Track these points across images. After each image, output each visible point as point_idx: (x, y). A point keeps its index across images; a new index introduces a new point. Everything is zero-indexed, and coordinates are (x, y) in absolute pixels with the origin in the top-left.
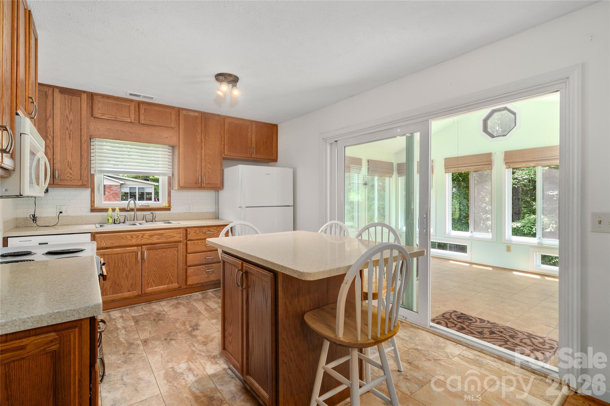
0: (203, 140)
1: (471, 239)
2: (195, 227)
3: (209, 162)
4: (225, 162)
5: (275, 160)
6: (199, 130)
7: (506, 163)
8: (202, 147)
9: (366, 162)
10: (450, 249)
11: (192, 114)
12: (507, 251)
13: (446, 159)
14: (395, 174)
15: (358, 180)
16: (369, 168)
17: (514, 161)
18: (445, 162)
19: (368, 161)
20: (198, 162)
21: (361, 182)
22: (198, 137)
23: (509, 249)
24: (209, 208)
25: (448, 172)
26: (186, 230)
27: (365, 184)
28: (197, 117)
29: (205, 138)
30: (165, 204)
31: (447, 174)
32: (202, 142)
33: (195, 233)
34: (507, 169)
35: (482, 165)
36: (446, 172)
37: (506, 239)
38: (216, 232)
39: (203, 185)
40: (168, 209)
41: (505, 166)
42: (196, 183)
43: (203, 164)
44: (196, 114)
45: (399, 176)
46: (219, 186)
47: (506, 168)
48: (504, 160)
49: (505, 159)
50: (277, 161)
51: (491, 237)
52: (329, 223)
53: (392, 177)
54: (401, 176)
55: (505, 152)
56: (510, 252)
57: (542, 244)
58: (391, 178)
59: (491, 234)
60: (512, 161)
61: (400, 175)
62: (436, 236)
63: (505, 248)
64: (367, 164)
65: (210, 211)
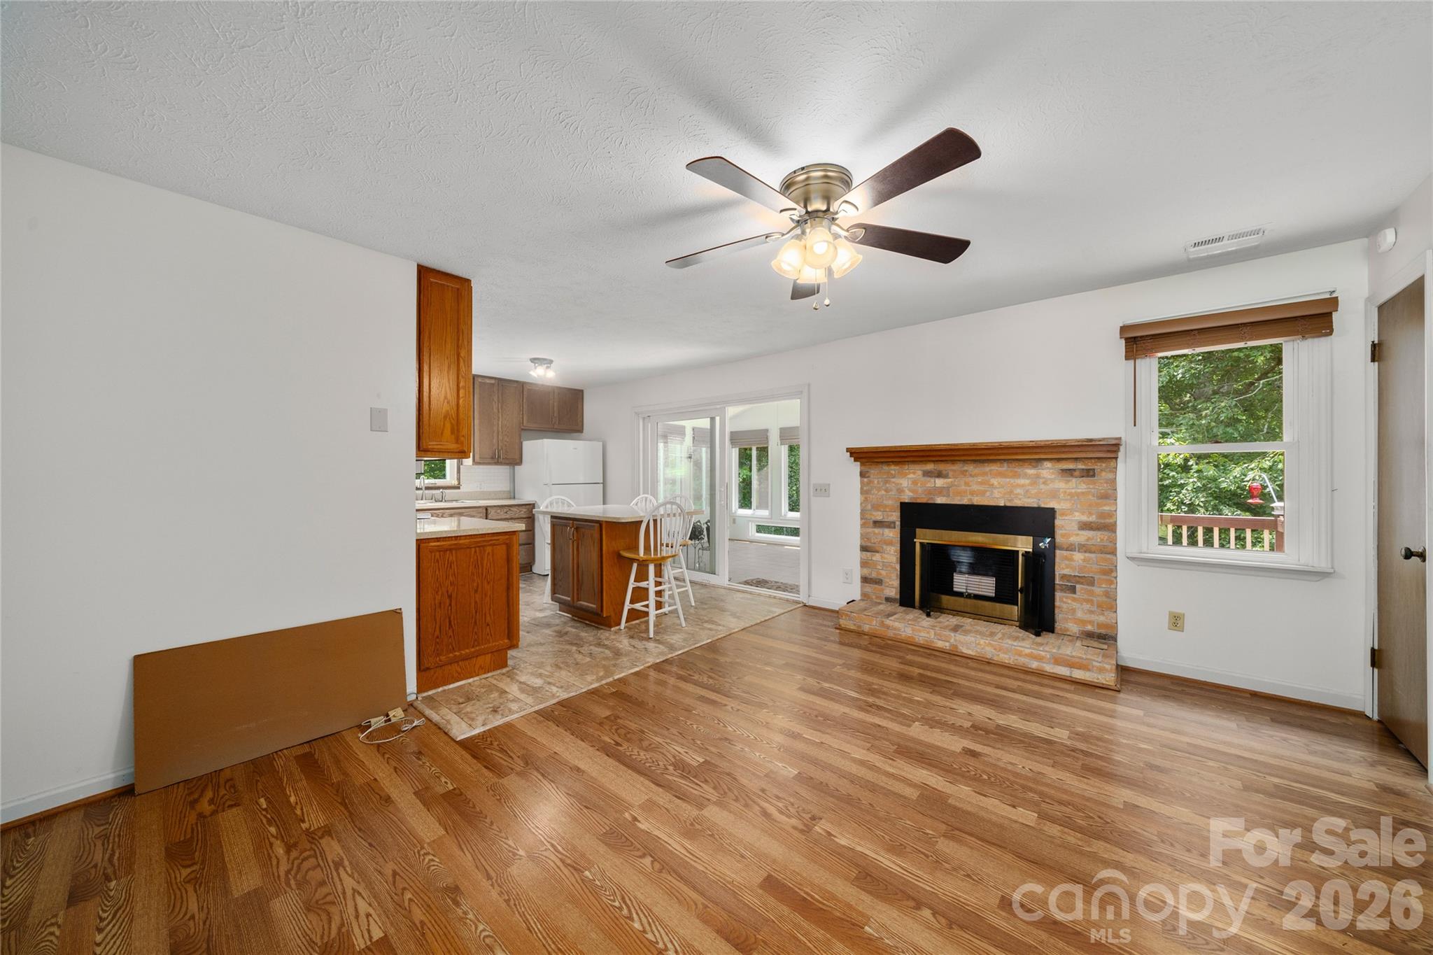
0: (500, 410)
2: (495, 506)
3: (506, 435)
4: (524, 434)
5: (580, 430)
6: (496, 399)
8: (499, 418)
9: (691, 430)
11: (488, 381)
13: (781, 429)
15: (681, 452)
16: (694, 438)
19: (693, 429)
20: (495, 434)
21: (685, 455)
22: (495, 406)
24: (504, 486)
26: (487, 510)
27: (690, 458)
28: (493, 384)
29: (502, 407)
30: (455, 482)
32: (499, 412)
33: (496, 512)
36: (781, 444)
38: (518, 511)
39: (501, 460)
40: (459, 488)
42: (492, 458)
43: (500, 437)
44: (493, 381)
46: (518, 461)
50: (582, 432)
52: (642, 496)
62: (771, 519)
64: (692, 432)
65: (505, 489)
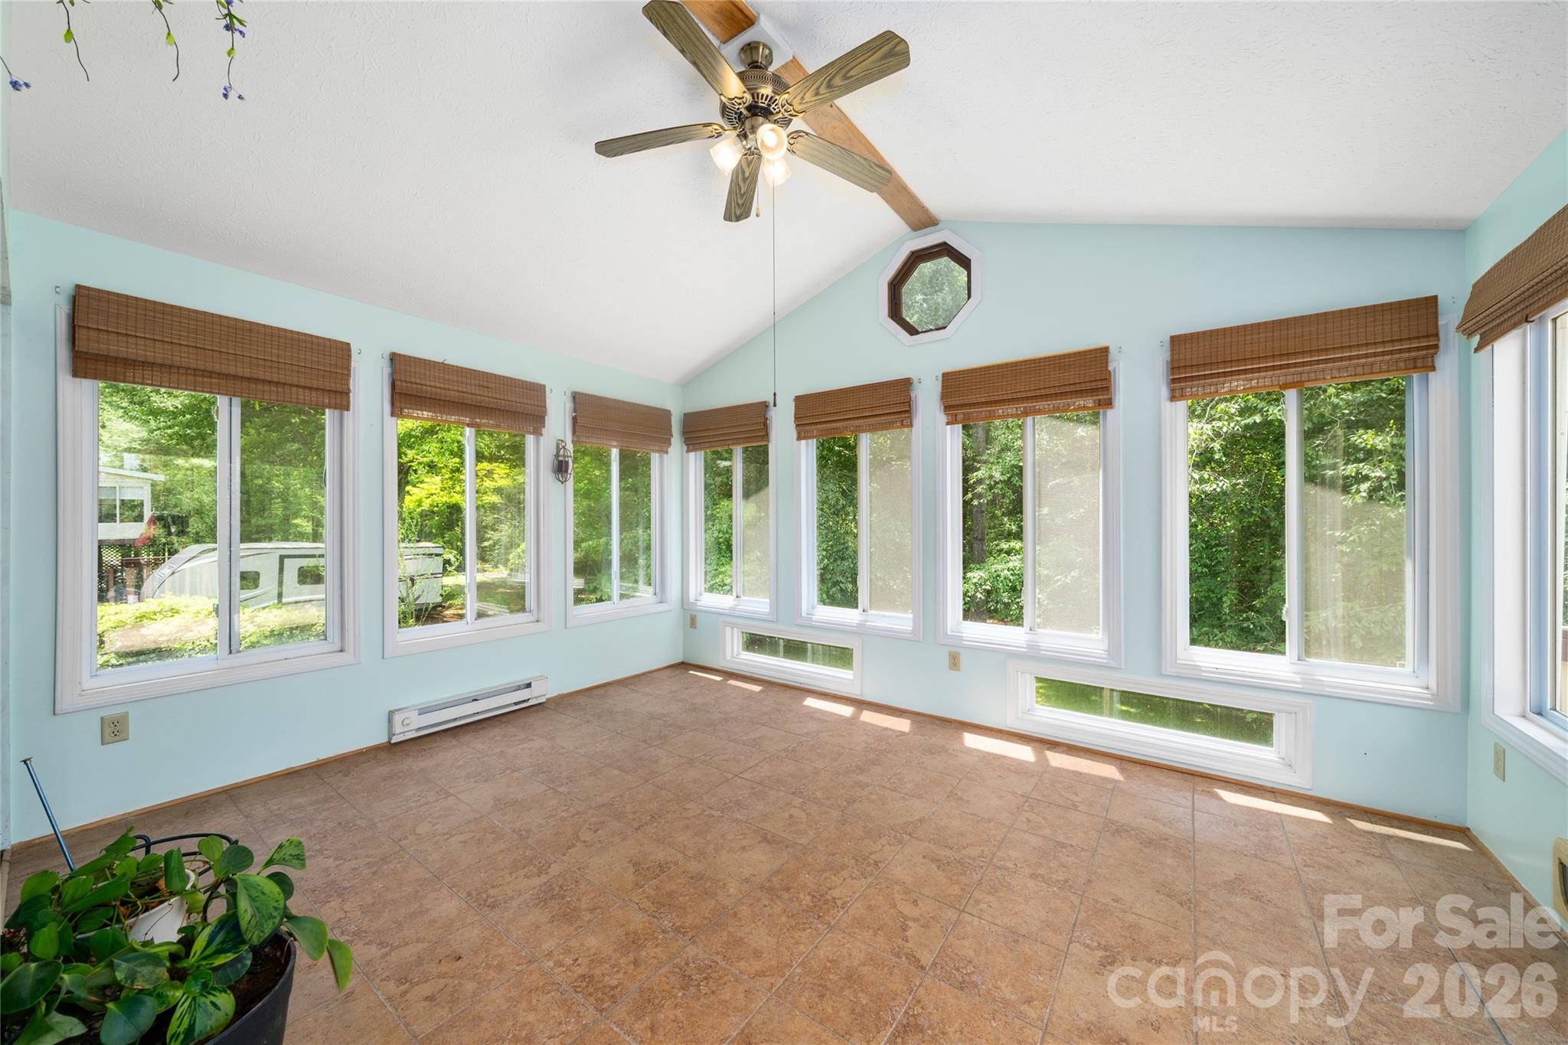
1: (861, 631)
7: (947, 408)
9: (566, 398)
10: (813, 658)
12: (951, 669)
13: (798, 400)
14: (677, 442)
16: (577, 420)
17: (967, 402)
18: (797, 408)
19: (574, 398)
23: (954, 662)
25: (806, 438)
31: (803, 442)
34: (949, 427)
35: (887, 414)
37: (949, 633)
41: (942, 418)
45: (688, 451)
47: (948, 424)
48: (942, 399)
49: (944, 396)
51: (911, 623)
53: (667, 452)
54: (694, 450)
55: (943, 374)
56: (959, 670)
57: (1038, 648)
58: (665, 455)
59: (911, 616)
60: (961, 402)
61: (691, 447)
62: (778, 619)
63: (945, 661)
64: (569, 406)
